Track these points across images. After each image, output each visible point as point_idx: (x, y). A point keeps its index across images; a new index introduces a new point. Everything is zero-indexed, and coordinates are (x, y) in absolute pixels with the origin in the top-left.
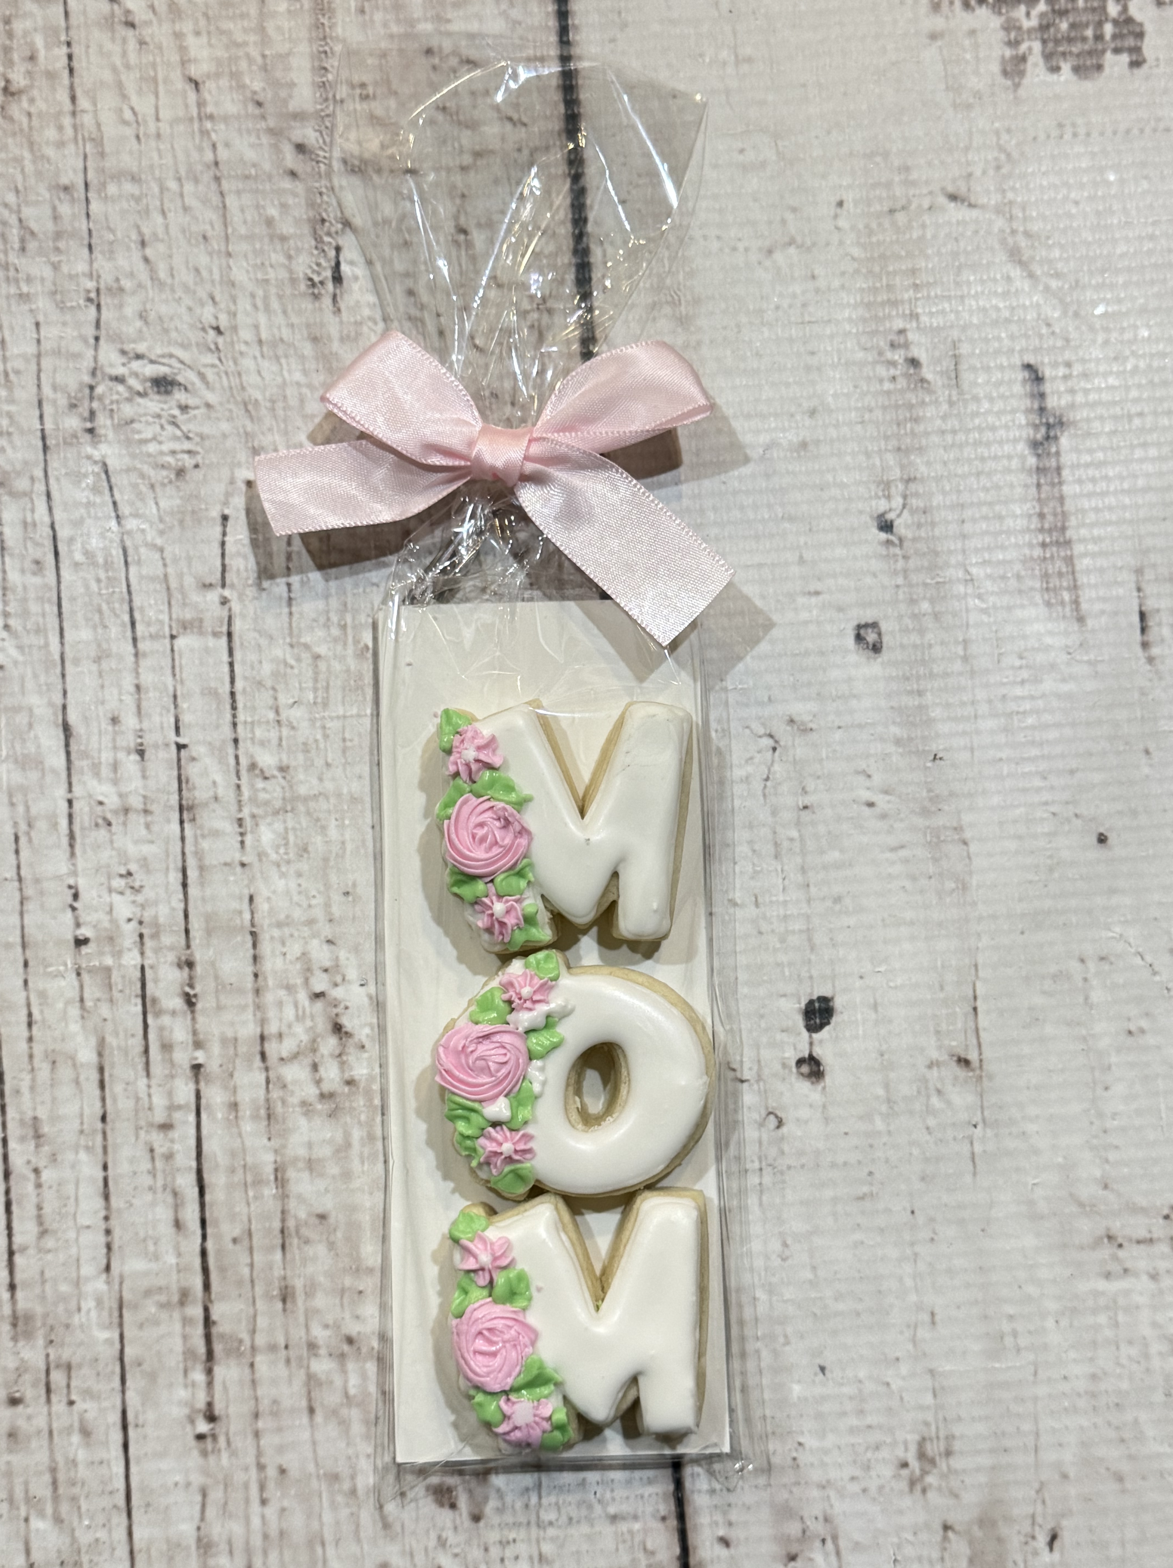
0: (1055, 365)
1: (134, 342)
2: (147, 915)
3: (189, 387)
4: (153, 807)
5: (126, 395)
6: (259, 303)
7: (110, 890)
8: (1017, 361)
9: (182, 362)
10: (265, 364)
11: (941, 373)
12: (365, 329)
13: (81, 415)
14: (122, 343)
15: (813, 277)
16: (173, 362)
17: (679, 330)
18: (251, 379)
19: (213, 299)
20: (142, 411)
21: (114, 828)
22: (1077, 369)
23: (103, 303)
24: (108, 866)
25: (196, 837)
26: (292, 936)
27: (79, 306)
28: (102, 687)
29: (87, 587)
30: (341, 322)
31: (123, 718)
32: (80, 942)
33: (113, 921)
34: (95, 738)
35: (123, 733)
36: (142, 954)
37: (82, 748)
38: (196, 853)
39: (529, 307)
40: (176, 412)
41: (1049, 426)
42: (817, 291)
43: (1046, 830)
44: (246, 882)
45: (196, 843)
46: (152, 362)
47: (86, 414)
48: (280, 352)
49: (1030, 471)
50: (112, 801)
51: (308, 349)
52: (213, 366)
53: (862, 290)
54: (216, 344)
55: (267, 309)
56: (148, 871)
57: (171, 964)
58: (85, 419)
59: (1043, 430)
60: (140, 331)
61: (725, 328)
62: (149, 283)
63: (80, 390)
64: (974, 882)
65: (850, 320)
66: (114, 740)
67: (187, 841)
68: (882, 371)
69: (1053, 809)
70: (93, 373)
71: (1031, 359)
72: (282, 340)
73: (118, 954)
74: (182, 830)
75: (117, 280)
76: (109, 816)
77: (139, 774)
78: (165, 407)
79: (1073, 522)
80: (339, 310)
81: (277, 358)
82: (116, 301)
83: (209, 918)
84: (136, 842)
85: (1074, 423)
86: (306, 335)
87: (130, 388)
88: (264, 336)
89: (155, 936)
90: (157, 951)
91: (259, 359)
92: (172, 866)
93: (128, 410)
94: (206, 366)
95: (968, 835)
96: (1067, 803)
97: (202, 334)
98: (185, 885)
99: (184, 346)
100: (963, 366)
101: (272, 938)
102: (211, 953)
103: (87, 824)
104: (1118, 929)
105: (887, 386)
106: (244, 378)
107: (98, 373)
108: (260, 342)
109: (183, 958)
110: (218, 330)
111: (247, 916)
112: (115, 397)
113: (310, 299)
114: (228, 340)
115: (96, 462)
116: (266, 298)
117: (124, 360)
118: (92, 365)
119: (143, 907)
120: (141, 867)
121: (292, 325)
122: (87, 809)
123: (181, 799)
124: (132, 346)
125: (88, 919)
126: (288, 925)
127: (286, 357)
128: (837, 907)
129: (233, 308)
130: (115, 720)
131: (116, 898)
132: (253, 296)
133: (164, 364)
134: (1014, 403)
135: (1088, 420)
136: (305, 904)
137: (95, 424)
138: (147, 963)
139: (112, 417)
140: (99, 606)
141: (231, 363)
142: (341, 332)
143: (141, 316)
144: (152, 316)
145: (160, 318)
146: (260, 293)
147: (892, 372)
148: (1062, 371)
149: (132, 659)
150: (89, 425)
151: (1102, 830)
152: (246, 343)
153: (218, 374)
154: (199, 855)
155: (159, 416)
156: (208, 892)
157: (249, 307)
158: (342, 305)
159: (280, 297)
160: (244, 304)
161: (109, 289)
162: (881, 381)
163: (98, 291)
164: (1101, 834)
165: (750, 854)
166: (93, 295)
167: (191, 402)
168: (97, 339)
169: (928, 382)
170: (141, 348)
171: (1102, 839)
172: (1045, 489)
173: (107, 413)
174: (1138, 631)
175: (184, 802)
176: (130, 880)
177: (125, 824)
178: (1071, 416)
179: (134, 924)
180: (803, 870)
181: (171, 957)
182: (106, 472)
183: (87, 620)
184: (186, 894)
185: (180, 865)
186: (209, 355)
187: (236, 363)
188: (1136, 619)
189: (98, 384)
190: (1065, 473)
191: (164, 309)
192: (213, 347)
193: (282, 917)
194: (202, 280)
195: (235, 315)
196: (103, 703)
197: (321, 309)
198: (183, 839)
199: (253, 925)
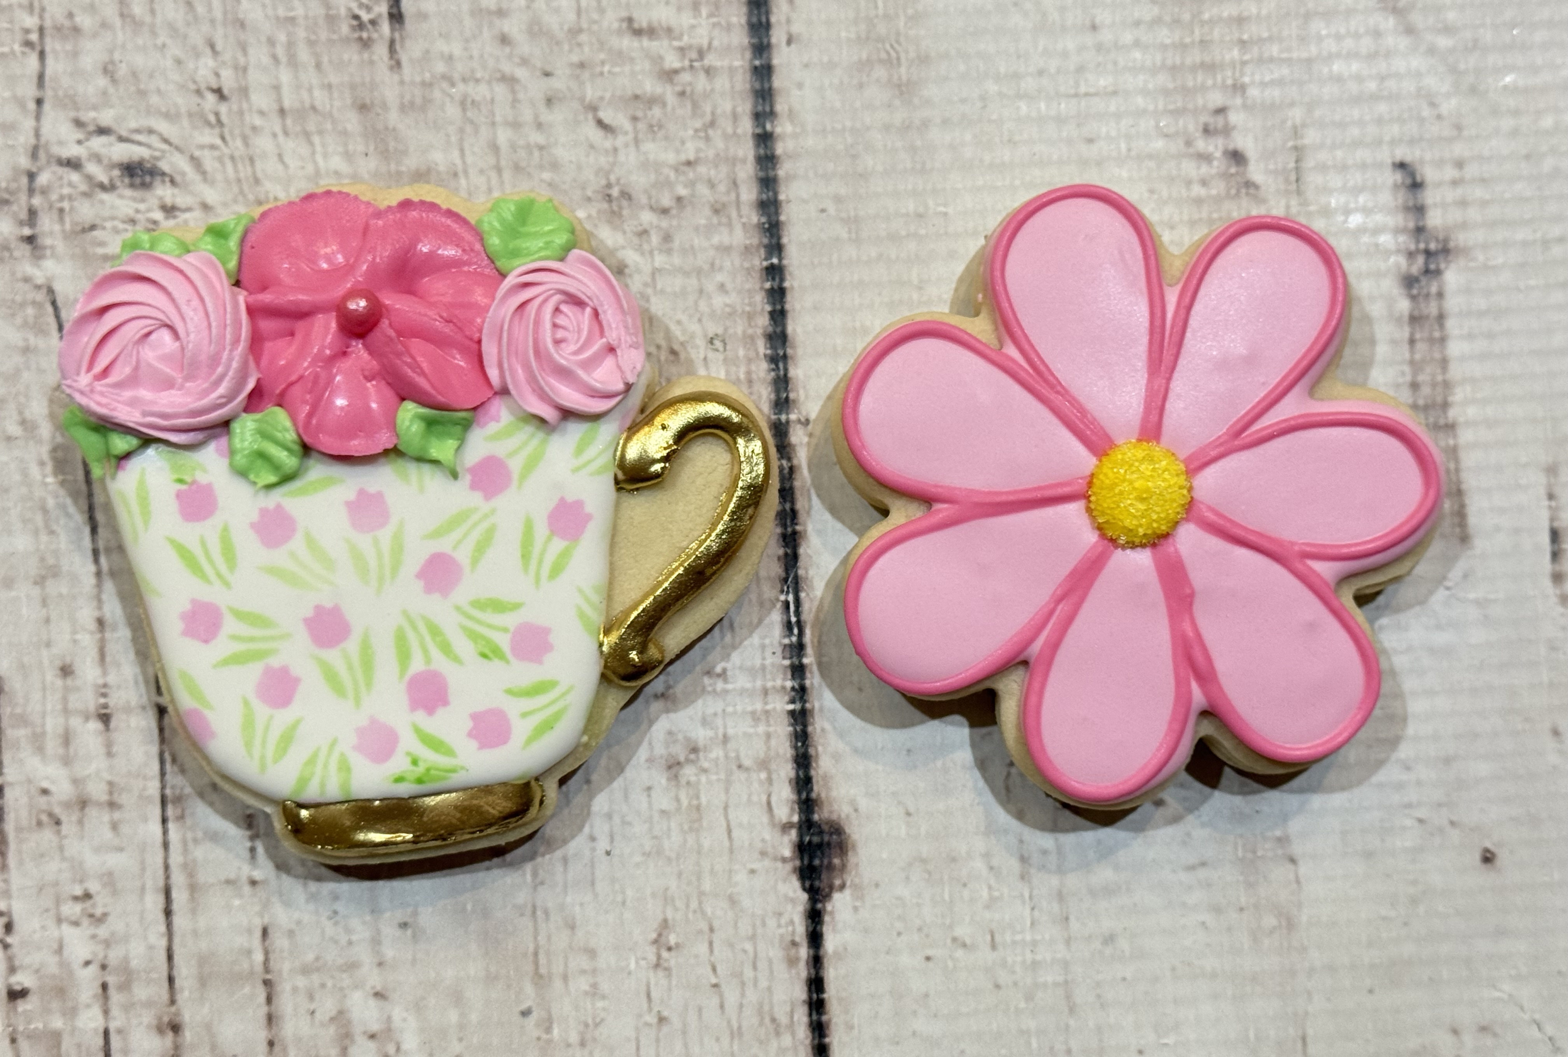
0: (1440, 163)
1: (95, 108)
2: (114, 956)
3: (178, 178)
4: (123, 799)
5: (83, 187)
6: (280, 51)
7: (59, 921)
8: (1386, 156)
9: (166, 141)
10: (289, 145)
11: (1276, 172)
12: (437, 94)
13: (15, 215)
14: (77, 109)
15: (1094, 28)
16: (154, 140)
17: (897, 102)
18: (269, 166)
19: (212, 46)
20: (106, 213)
21: (65, 828)
22: (1472, 171)
23: (48, 49)
24: (56, 884)
25: (185, 843)
26: (323, 986)
27: (13, 52)
28: (47, 621)
29: (25, 473)
30: (402, 82)
31: (78, 667)
32: (15, 995)
33: (64, 965)
34: (37, 696)
35: (78, 689)
36: (106, 1012)
37: (18, 710)
38: (185, 866)
39: (677, 65)
40: (158, 215)
41: (1428, 253)
42: (1099, 48)
43: (1408, 844)
44: (257, 908)
45: (185, 851)
46: (122, 139)
47: (24, 215)
48: (311, 127)
49: (1399, 320)
50: (63, 789)
51: (352, 122)
52: (213, 147)
53: (1164, 47)
54: (217, 114)
55: (293, 62)
56: (115, 893)
57: (149, 1027)
58: (21, 223)
59: (1420, 260)
60: (105, 93)
61: (963, 101)
62: (118, 22)
63: (15, 180)
64: (1304, 918)
65: (1145, 92)
66: (65, 700)
67: (172, 847)
68: (1190, 168)
69: (1422, 813)
70: (34, 154)
71: (1402, 153)
72: (314, 108)
73: (71, 1012)
74: (165, 832)
75: (71, 15)
76: (57, 810)
77: (102, 750)
78: (142, 207)
79: (1458, 395)
80: (398, 64)
81: (307, 135)
82: (69, 47)
83: (203, 960)
84: (97, 850)
85: (1464, 251)
86: (349, 101)
87: (89, 178)
88: (287, 104)
89: (125, 986)
90: (128, 1008)
91: (281, 138)
92: (149, 884)
93: (86, 211)
94: (202, 147)
95: (1296, 849)
96: (1440, 805)
97: (196, 99)
98: (168, 913)
99: (170, 116)
100: (1309, 163)
101: (295, 990)
102: (206, 1010)
103: (25, 823)
104: (1507, 987)
105: (1198, 190)
106: (259, 165)
107: (42, 155)
108: (282, 112)
109: (166, 1019)
110: (219, 92)
111: (259, 957)
112: (66, 191)
113: (355, 47)
114: (235, 107)
115: (38, 287)
116: (290, 45)
117: (80, 136)
118: (33, 141)
119: (107, 944)
120: (104, 885)
121: (330, 86)
122: (24, 800)
123: (163, 788)
124: (92, 114)
125: (27, 960)
126: (318, 970)
127: (321, 132)
128: (1108, 951)
129: (242, 60)
130: (66, 671)
131: (67, 930)
132: (271, 42)
133: (139, 143)
134: (1379, 218)
135: (1485, 247)
136: (344, 940)
137: (37, 230)
138: (113, 1026)
139: (61, 220)
140: (43, 501)
141: (239, 143)
142: (402, 97)
143: (105, 71)
144: (122, 71)
145: (134, 74)
146: (282, 37)
147: (1204, 169)
148: (1450, 173)
149: (93, 581)
150: (27, 231)
151: (1488, 845)
152: (261, 113)
153: (220, 160)
154: (190, 870)
155: (133, 221)
156: (202, 923)
157: (266, 60)
158: (404, 58)
159: (311, 43)
160: (258, 55)
161: (58, 29)
162: (1189, 183)
163: (41, 30)
164: (1487, 850)
165: (984, 871)
166: (34, 37)
167: (181, 200)
168: (39, 102)
169: (1256, 187)
170: (106, 117)
171: (1488, 858)
172: (1421, 347)
173: (55, 216)
174: (1548, 557)
175: (168, 792)
176: (88, 904)
177: (80, 822)
178: (1461, 239)
179: (93, 969)
180: (1061, 897)
181: (148, 1017)
182: (54, 303)
183: (25, 521)
184: (169, 925)
185: (161, 883)
186: (207, 131)
187: (245, 140)
188: (1545, 539)
189: (40, 169)
190: (1451, 324)
191: (139, 60)
192: (212, 118)
193: (310, 957)
194: (196, 18)
195: (245, 69)
196: (48, 645)
197: (372, 62)
198: (166, 845)
199: (267, 970)
